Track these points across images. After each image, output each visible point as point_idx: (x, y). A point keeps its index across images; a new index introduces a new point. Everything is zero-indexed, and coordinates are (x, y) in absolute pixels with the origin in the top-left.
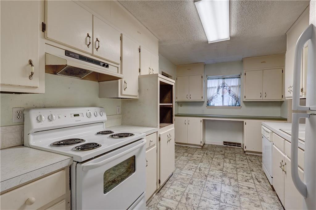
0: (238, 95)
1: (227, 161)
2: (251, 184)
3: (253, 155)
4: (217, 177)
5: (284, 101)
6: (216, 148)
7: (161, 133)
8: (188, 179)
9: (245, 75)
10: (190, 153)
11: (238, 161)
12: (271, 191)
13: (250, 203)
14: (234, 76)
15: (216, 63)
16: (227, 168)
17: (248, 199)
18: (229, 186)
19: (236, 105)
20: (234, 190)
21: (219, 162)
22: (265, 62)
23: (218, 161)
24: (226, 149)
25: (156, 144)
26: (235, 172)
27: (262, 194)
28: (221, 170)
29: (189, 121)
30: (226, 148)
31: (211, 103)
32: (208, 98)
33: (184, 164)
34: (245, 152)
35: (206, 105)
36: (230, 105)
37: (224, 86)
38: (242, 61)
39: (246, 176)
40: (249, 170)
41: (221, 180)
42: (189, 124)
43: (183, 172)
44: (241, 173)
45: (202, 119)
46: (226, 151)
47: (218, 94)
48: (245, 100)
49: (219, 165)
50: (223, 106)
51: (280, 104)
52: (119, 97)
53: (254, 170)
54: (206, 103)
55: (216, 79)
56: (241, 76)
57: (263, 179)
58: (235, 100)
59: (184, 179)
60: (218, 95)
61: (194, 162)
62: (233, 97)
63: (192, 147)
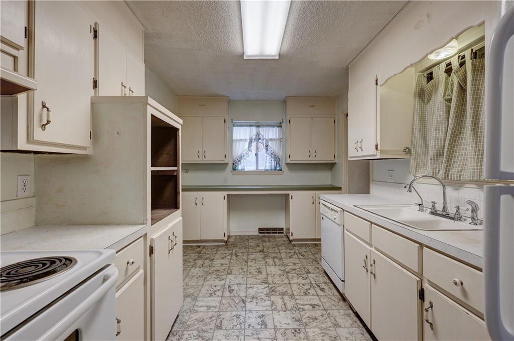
0: (279, 152)
1: (270, 261)
2: (313, 297)
3: (302, 245)
4: (262, 299)
5: (336, 163)
6: (248, 240)
7: (154, 237)
8: (211, 318)
9: (290, 122)
10: (206, 259)
11: (286, 258)
12: (342, 303)
13: (323, 336)
14: (273, 123)
15: (247, 100)
16: (273, 276)
17: (317, 329)
18: (285, 311)
19: (276, 168)
20: (293, 318)
21: (258, 267)
22: (314, 106)
23: (256, 265)
24: (264, 241)
25: (142, 266)
26: (287, 281)
27: (332, 311)
28: (265, 282)
29: (203, 198)
30: (264, 239)
31: (240, 166)
32: (235, 157)
33: (199, 285)
34: (290, 241)
35: (231, 170)
36: (268, 169)
37: (258, 138)
38: (284, 102)
39: (303, 285)
40: (304, 272)
41: (269, 302)
42: (203, 204)
43: (201, 304)
44: (295, 281)
45: (225, 193)
46: (264, 244)
47: (249, 150)
48: (289, 161)
49: (260, 272)
50: (257, 171)
51: (330, 166)
52: (19, 148)
53: (310, 271)
54: (230, 166)
55: (246, 126)
56: (283, 125)
57: (325, 283)
58: (275, 160)
59: (203, 321)
60: (250, 152)
61: (218, 277)
62: (271, 156)
63: (208, 246)
